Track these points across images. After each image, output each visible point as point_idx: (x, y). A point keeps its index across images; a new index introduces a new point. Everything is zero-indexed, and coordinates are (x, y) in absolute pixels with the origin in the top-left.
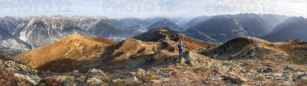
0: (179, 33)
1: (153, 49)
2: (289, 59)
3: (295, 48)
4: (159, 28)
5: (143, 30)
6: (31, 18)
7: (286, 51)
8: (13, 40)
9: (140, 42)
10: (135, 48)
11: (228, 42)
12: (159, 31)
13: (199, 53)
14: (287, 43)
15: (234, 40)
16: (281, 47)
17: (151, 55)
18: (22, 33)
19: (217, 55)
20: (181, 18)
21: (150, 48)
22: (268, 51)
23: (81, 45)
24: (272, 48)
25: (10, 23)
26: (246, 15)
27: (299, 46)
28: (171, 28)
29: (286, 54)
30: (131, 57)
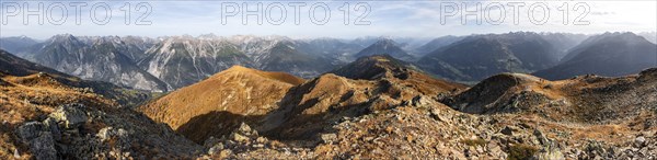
0: (408, 64)
1: (366, 93)
2: (571, 112)
3: (584, 90)
4: (375, 55)
5: (346, 58)
6: (167, 39)
7: (568, 96)
8: (139, 74)
9: (344, 80)
10: (337, 91)
11: (484, 82)
12: (375, 61)
13: (439, 101)
14: (572, 82)
15: (493, 79)
16: (563, 90)
17: (364, 104)
18: (151, 63)
19: (466, 104)
20: (411, 40)
21: (360, 90)
22: (539, 98)
23: (247, 85)
24: (548, 93)
25: (134, 46)
26: (519, 36)
27: (590, 86)
28: (395, 56)
29: (567, 103)
30: (331, 109)
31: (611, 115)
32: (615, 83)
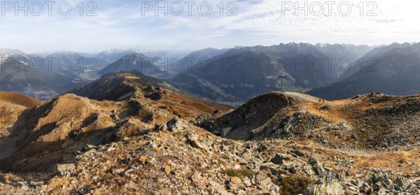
0: (161, 81)
1: (113, 117)
2: (353, 137)
3: (367, 111)
4: (122, 72)
5: (88, 76)
7: (349, 118)
9: (86, 100)
10: (78, 114)
11: (250, 103)
12: (123, 79)
13: (198, 125)
14: (354, 102)
15: (260, 99)
16: (343, 111)
17: (110, 129)
19: (229, 129)
20: (165, 53)
21: (105, 113)
22: (314, 121)
24: (324, 114)
26: (291, 48)
27: (374, 107)
28: (147, 73)
29: (348, 126)
30: (71, 135)
31: (399, 141)
32: (404, 102)
